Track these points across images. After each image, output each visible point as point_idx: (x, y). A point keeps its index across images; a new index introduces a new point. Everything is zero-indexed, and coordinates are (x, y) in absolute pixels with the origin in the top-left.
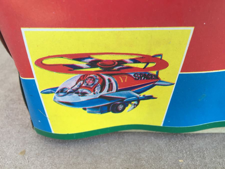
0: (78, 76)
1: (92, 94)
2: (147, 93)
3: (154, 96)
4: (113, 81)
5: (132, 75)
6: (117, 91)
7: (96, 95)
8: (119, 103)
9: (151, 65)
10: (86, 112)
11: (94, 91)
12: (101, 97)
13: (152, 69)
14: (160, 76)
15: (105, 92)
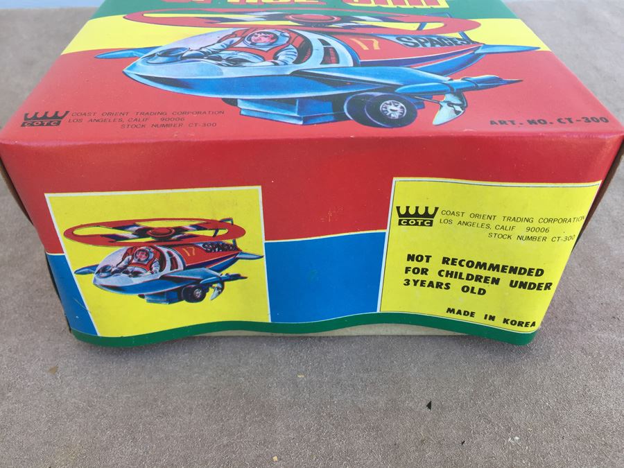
0: (124, 249)
1: (149, 273)
2: (231, 270)
3: (242, 275)
4: (175, 255)
5: (201, 245)
6: (185, 268)
7: (155, 274)
8: (193, 286)
9: (221, 232)
10: (144, 301)
11: (151, 269)
12: (163, 277)
13: (225, 237)
14: (239, 246)
15: (167, 270)
